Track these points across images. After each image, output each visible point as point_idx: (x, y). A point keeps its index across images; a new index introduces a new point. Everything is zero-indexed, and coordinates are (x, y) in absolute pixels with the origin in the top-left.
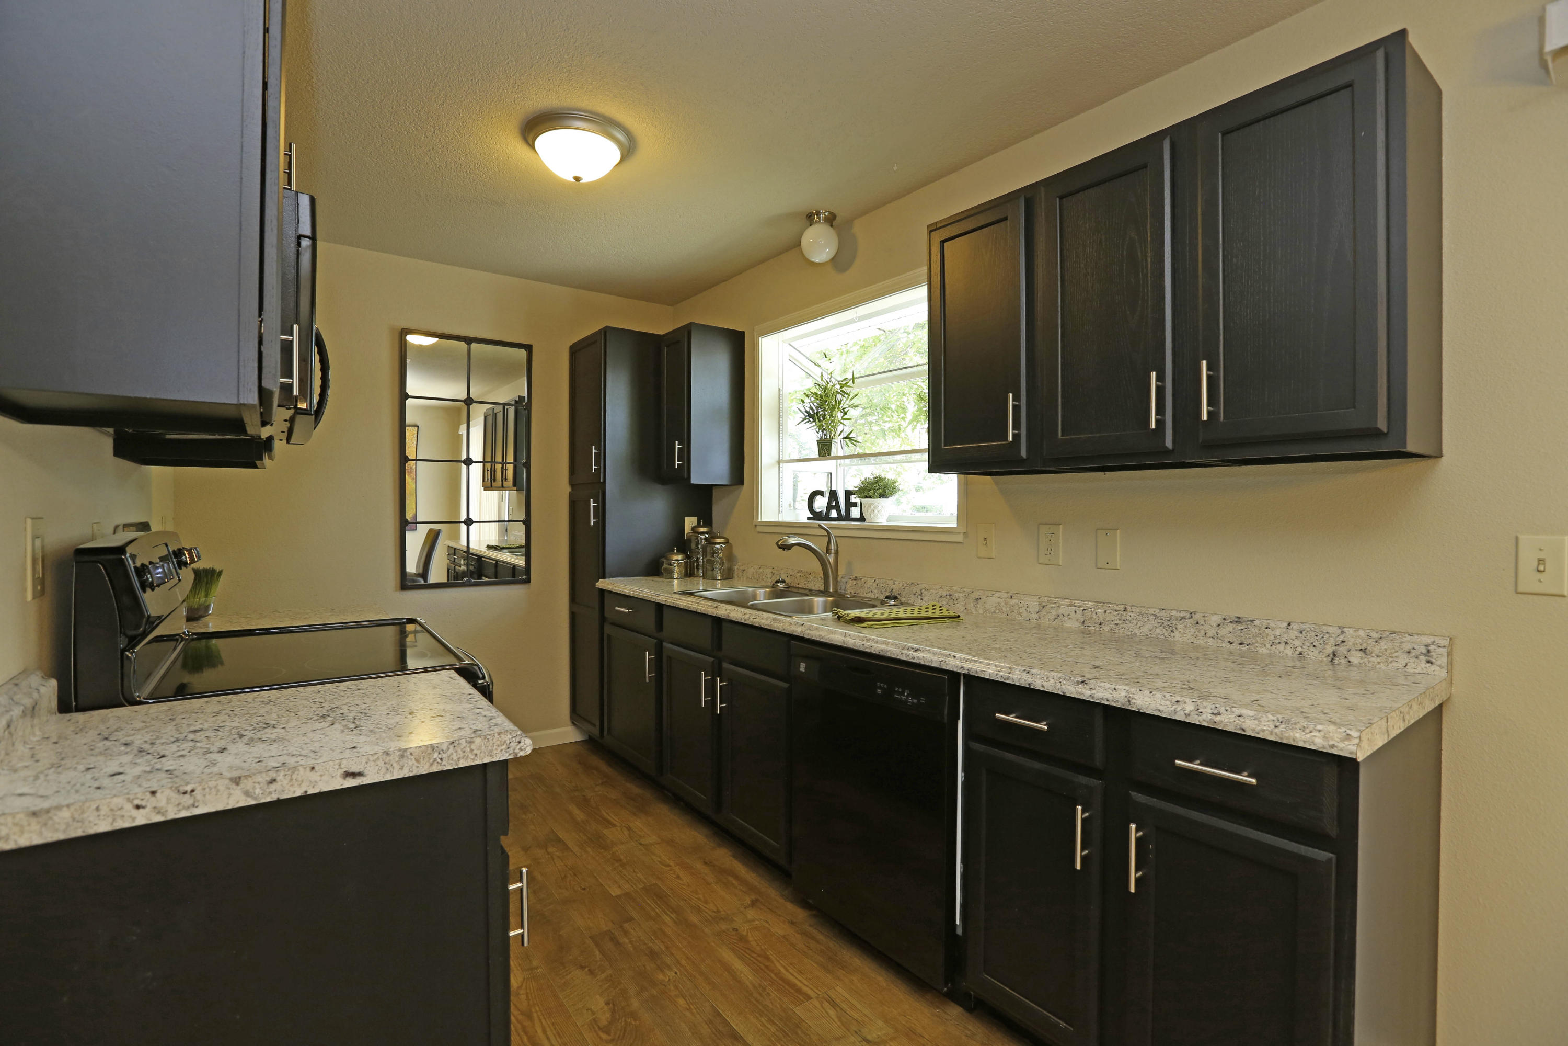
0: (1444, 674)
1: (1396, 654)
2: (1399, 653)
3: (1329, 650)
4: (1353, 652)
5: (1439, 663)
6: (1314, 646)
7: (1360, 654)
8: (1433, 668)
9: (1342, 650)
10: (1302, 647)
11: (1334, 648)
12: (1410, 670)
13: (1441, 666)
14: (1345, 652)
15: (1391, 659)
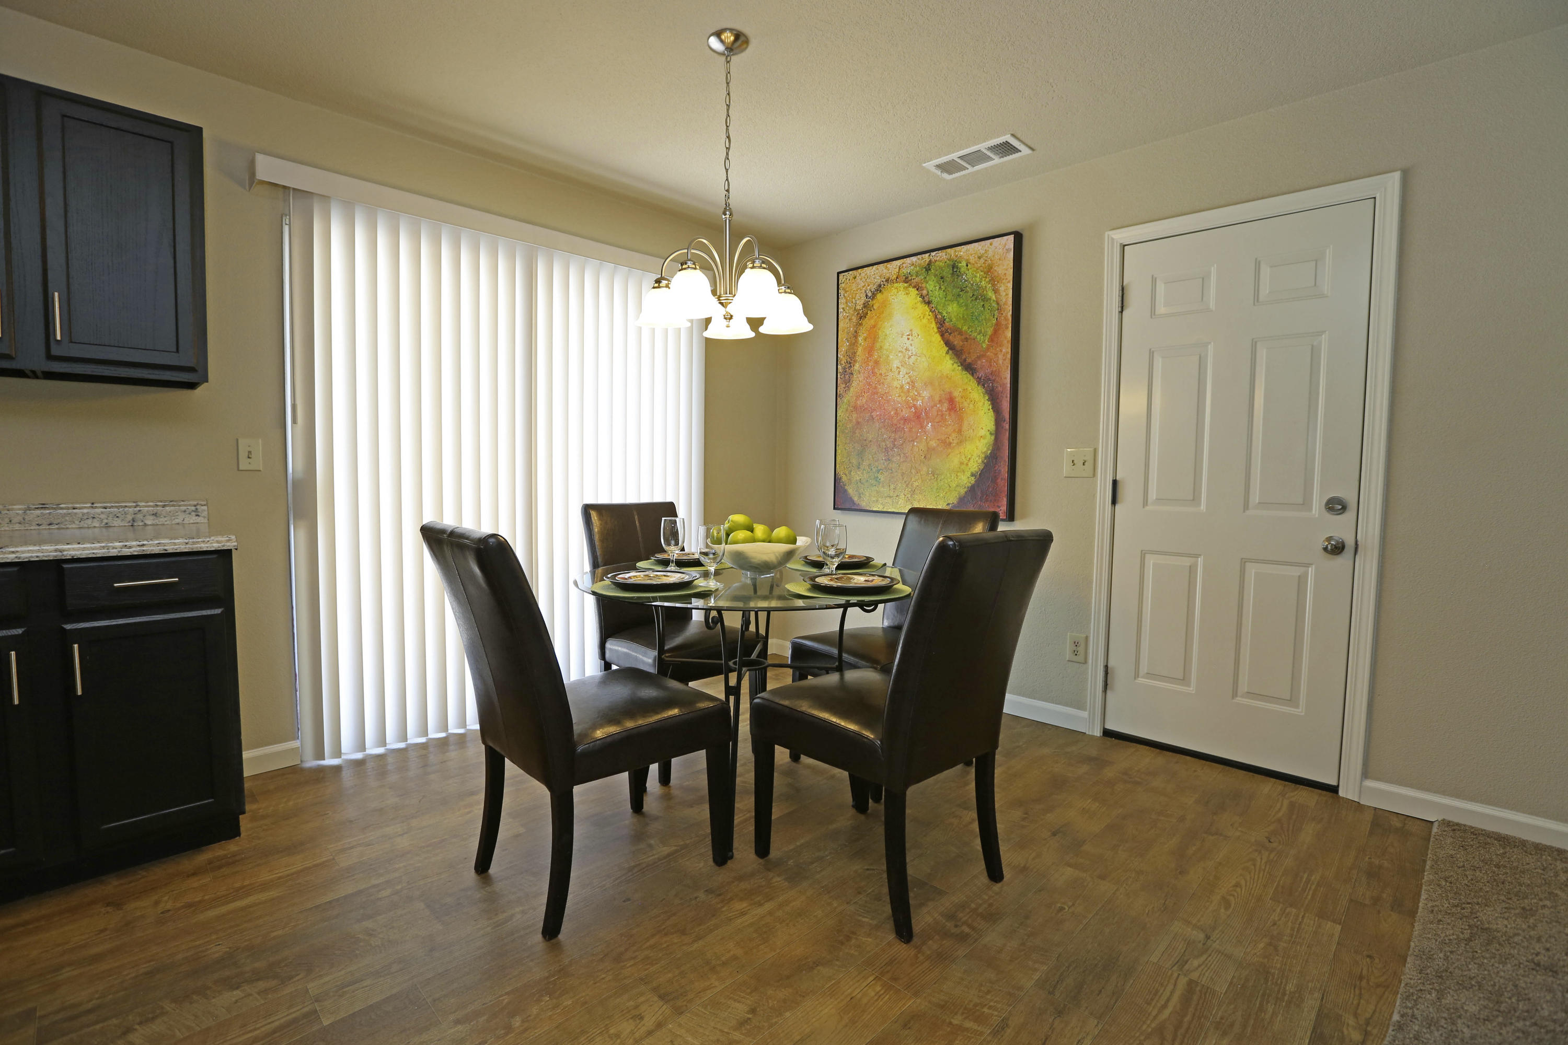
0: (206, 521)
1: (177, 514)
2: (179, 513)
3: (130, 517)
4: (148, 517)
5: (203, 515)
6: (117, 517)
7: (152, 517)
8: (200, 518)
9: (140, 516)
10: (107, 519)
11: (133, 516)
12: (186, 521)
13: (204, 517)
14: (142, 518)
15: (173, 518)
